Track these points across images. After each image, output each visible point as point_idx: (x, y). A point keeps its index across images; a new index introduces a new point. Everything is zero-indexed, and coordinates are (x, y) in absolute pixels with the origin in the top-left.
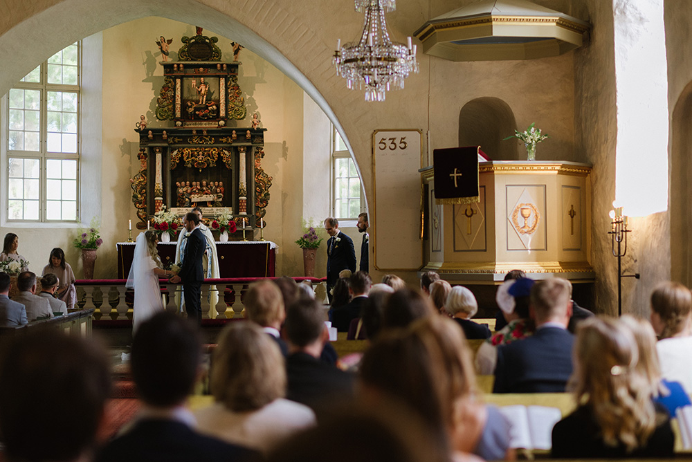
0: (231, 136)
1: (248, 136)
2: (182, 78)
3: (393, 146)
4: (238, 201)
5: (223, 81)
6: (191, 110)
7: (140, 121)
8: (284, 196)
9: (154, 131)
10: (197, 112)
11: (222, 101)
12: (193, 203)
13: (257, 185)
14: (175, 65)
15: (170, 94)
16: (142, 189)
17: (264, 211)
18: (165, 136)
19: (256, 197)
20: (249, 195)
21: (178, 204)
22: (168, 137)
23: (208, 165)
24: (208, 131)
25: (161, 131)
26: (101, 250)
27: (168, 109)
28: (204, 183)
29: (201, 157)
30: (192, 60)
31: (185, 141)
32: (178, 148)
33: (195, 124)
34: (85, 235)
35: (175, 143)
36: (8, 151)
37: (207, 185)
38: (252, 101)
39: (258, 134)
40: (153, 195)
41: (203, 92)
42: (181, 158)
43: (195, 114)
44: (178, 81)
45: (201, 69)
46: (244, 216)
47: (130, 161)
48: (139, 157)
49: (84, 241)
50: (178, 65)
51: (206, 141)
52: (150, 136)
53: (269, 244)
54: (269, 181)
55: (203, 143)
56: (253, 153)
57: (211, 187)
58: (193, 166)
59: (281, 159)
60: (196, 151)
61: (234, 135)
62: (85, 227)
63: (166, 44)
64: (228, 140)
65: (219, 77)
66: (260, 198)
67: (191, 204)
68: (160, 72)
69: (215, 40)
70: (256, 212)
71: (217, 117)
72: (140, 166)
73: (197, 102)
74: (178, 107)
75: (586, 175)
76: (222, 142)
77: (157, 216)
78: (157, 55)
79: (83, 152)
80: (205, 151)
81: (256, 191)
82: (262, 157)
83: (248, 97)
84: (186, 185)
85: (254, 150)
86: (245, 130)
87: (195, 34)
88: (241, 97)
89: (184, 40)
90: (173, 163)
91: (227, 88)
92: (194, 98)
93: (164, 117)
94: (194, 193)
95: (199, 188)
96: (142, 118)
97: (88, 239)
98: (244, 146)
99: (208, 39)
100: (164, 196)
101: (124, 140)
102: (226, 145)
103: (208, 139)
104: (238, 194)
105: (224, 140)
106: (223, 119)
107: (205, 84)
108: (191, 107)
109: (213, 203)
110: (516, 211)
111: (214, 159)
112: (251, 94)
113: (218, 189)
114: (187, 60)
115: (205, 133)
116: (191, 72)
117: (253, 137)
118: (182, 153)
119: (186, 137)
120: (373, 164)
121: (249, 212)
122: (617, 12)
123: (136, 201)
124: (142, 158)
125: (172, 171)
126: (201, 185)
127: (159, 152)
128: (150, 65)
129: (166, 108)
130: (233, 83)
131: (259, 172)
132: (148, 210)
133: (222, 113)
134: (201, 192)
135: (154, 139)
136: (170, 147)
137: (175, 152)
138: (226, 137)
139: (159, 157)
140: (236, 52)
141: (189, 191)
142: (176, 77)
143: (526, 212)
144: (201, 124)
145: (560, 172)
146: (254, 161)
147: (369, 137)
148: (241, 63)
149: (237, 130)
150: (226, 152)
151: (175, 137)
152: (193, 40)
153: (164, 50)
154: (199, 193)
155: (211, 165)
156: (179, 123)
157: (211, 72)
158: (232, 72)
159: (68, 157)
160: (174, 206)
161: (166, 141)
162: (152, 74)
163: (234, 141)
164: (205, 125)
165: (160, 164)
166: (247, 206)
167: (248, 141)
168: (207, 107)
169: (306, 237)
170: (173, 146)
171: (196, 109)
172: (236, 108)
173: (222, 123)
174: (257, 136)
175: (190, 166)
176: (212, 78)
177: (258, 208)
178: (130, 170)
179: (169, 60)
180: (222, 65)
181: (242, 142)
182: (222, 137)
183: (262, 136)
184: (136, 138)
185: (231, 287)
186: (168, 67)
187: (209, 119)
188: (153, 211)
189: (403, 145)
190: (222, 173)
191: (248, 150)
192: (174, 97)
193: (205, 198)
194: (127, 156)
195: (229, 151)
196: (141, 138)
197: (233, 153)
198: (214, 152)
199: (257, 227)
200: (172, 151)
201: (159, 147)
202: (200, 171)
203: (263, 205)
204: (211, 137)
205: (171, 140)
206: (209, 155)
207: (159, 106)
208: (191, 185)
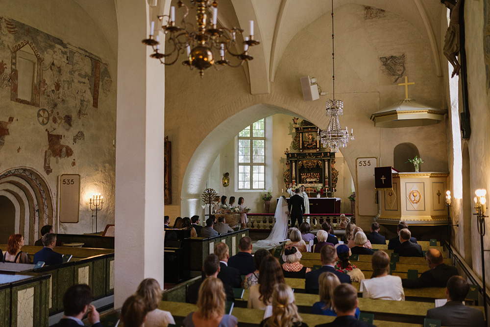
1: (328, 155)
3: (365, 164)
4: (325, 181)
6: (306, 145)
8: (344, 178)
9: (292, 154)
11: (318, 141)
13: (333, 174)
14: (300, 128)
15: (298, 139)
16: (288, 176)
17: (336, 185)
18: (296, 156)
19: (332, 179)
20: (329, 178)
23: (313, 167)
24: (313, 154)
25: (294, 154)
27: (297, 145)
29: (310, 164)
30: (306, 126)
32: (301, 160)
33: (308, 151)
34: (266, 195)
35: (300, 158)
36: (238, 163)
37: (313, 174)
40: (292, 179)
41: (310, 138)
42: (303, 164)
43: (307, 147)
44: (301, 134)
45: (310, 129)
46: (327, 187)
47: (283, 166)
48: (286, 164)
49: (265, 197)
51: (312, 157)
52: (290, 156)
53: (335, 199)
54: (337, 173)
56: (331, 162)
57: (315, 176)
59: (343, 164)
60: (308, 161)
61: (323, 155)
62: (266, 191)
63: (296, 120)
66: (334, 180)
67: (306, 182)
68: (294, 131)
70: (332, 186)
71: (316, 148)
72: (287, 168)
73: (308, 142)
74: (301, 144)
75: (447, 177)
78: (293, 124)
79: (266, 162)
80: (312, 161)
81: (332, 177)
82: (335, 163)
84: (305, 175)
86: (327, 153)
90: (299, 166)
93: (296, 148)
94: (308, 178)
96: (287, 149)
100: (296, 179)
101: (281, 158)
104: (325, 178)
105: (319, 157)
106: (318, 148)
107: (311, 135)
109: (315, 182)
110: (410, 194)
111: (315, 164)
113: (317, 176)
114: (304, 126)
115: (311, 154)
116: (306, 130)
117: (330, 155)
118: (303, 162)
119: (304, 156)
120: (357, 172)
121: (329, 185)
122: (452, 107)
123: (285, 181)
124: (288, 164)
125: (299, 170)
126: (311, 175)
127: (294, 162)
128: (291, 130)
131: (333, 169)
133: (318, 146)
134: (311, 177)
135: (292, 157)
138: (320, 155)
139: (294, 164)
141: (306, 177)
143: (415, 194)
145: (430, 177)
146: (331, 165)
147: (355, 161)
149: (324, 153)
151: (300, 156)
153: (295, 122)
156: (301, 151)
157: (314, 130)
159: (261, 164)
160: (300, 183)
161: (296, 158)
163: (323, 157)
164: (311, 151)
165: (294, 167)
166: (328, 183)
167: (328, 157)
168: (312, 144)
169: (352, 196)
170: (299, 160)
171: (308, 145)
173: (318, 150)
174: (332, 155)
175: (306, 167)
177: (333, 184)
178: (284, 169)
179: (298, 126)
181: (326, 157)
183: (334, 155)
184: (285, 157)
186: (297, 129)
187: (313, 149)
189: (369, 164)
190: (319, 169)
191: (329, 161)
193: (312, 180)
194: (282, 164)
195: (321, 161)
196: (287, 157)
197: (323, 162)
198: (315, 162)
199: (332, 192)
200: (299, 162)
201: (294, 160)
202: (310, 169)
203: (335, 183)
204: (314, 156)
205: (298, 157)
206: (313, 163)
207: (294, 144)
208: (307, 175)
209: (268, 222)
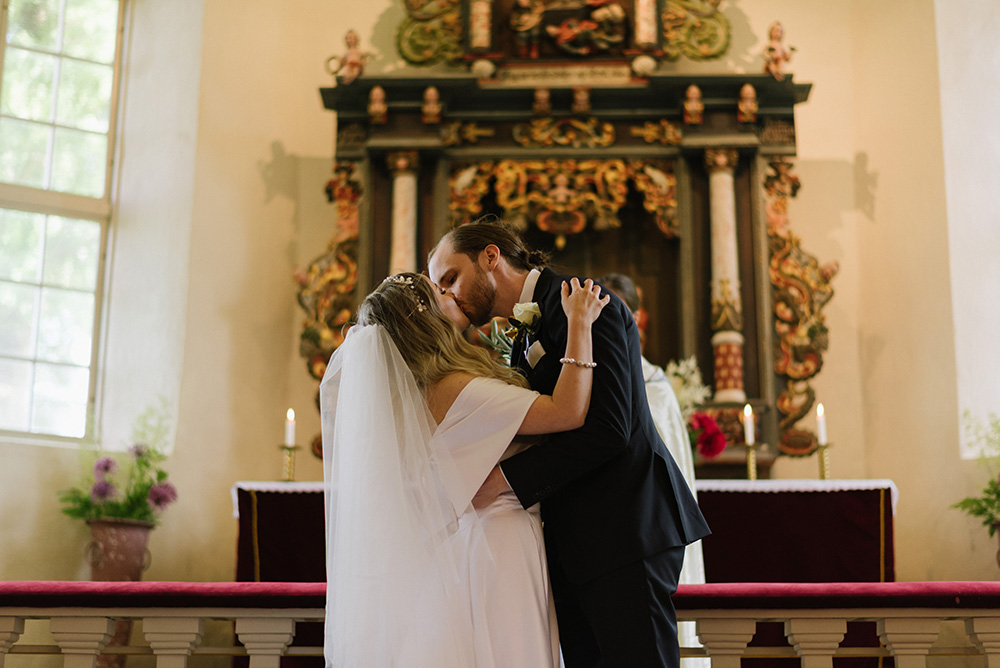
4: (708, 351)
6: (530, 21)
7: (341, 50)
8: (870, 347)
9: (392, 87)
10: (552, 30)
13: (780, 295)
16: (340, 304)
17: (810, 395)
19: (778, 338)
20: (750, 324)
22: (444, 116)
23: (591, 221)
24: (599, 97)
27: (444, 25)
29: (561, 193)
31: (502, 135)
32: (477, 161)
33: (544, 75)
34: (106, 466)
35: (465, 143)
42: (489, 201)
47: (296, 219)
48: (330, 192)
49: (103, 490)
51: (580, 134)
52: (377, 105)
53: (888, 491)
54: (826, 278)
55: (570, 145)
56: (760, 179)
58: (532, 226)
60: (544, 171)
64: (662, 132)
66: (791, 340)
70: (779, 396)
71: (623, 48)
72: (333, 223)
76: (641, 140)
79: (126, 191)
80: (577, 172)
81: (775, 317)
82: (794, 193)
85: (764, 170)
90: (456, 215)
93: (429, 53)
96: (352, 41)
97: (120, 482)
98: (728, 149)
101: (277, 147)
102: (654, 150)
103: (587, 128)
104: (708, 324)
105: (650, 132)
106: (648, 50)
108: (529, 10)
111: (611, 198)
118: (493, 181)
119: (506, 119)
121: (754, 392)
123: (315, 352)
124: (342, 195)
127: (409, 169)
129: (435, 24)
131: (781, 247)
133: (645, 32)
135: (391, 122)
136: (448, 158)
137: (466, 177)
138: (655, 120)
139: (405, 188)
144: (564, 75)
149: (706, 85)
150: (658, 176)
151: (466, 122)
155: (602, 223)
156: (483, 66)
159: (70, 206)
163: (691, 129)
164: (580, 78)
165: (411, 215)
166: (745, 368)
167: (745, 128)
168: (586, 13)
170: (459, 153)
171: (548, 19)
172: (693, 19)
173: (644, 64)
174: (775, 117)
175: (520, 223)
177: (784, 379)
178: (292, 251)
181: (721, 132)
182: (640, 122)
183: (790, 120)
187: (594, 55)
191: (743, 163)
195: (669, 171)
196: (342, 125)
197: (686, 180)
198: (614, 175)
199: (782, 454)
200: (454, 172)
201: (406, 150)
202: (561, 242)
203: (807, 369)
204: (602, 120)
205: (451, 134)
206: (592, 187)
207: (410, 16)
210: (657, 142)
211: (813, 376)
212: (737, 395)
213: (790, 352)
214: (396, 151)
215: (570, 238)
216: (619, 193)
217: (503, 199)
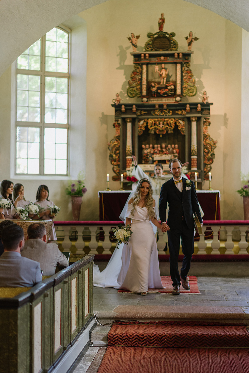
0: (185, 109)
1: (199, 108)
2: (147, 64)
4: (190, 160)
5: (179, 66)
6: (154, 89)
7: (115, 97)
8: (225, 155)
9: (126, 105)
10: (159, 91)
11: (179, 82)
12: (155, 161)
13: (205, 147)
14: (143, 55)
15: (138, 77)
16: (117, 150)
17: (211, 168)
18: (134, 109)
19: (204, 156)
20: (199, 154)
21: (143, 162)
22: (137, 110)
23: (167, 132)
24: (168, 106)
25: (131, 105)
26: (86, 197)
27: (137, 89)
28: (164, 145)
29: (161, 125)
30: (156, 50)
31: (149, 113)
32: (144, 119)
33: (158, 100)
34: (73, 185)
35: (141, 115)
36: (16, 122)
37: (166, 147)
38: (201, 83)
39: (206, 107)
40: (125, 154)
41: (164, 75)
42: (146, 127)
43: (157, 92)
44: (145, 67)
45: (162, 58)
46: (195, 171)
47: (107, 129)
48: (114, 126)
49: (73, 190)
50: (145, 54)
51: (165, 113)
52: (123, 109)
53: (218, 193)
54: (215, 144)
55: (163, 115)
56: (202, 122)
57: (169, 149)
58: (155, 132)
59: (223, 128)
60: (158, 121)
62: (74, 178)
63: (135, 39)
64: (182, 112)
65: (176, 63)
66: (207, 157)
67: (153, 162)
68: (130, 61)
69: (173, 35)
70: (204, 168)
71: (174, 95)
72: (114, 133)
73: (159, 83)
74: (144, 87)
76: (178, 114)
77: (129, 171)
78: (128, 48)
79: (72, 123)
80: (165, 121)
81: (204, 152)
82: (209, 125)
83: (197, 80)
84: (149, 147)
85: (203, 120)
86: (196, 104)
87: (157, 30)
88: (193, 79)
89: (150, 35)
90: (140, 130)
91: (182, 72)
92: (157, 80)
93: (134, 95)
95: (159, 149)
96: (118, 96)
97: (76, 188)
98: (195, 117)
99: (168, 34)
101: (103, 114)
102: (180, 116)
103: (166, 111)
104: (190, 154)
105: (180, 112)
106: (179, 96)
107: (166, 69)
108: (154, 87)
111: (171, 127)
112: (199, 77)
113: (175, 151)
114: (152, 50)
115: (165, 107)
116: (154, 60)
117: (202, 110)
118: (147, 123)
119: (150, 110)
121: (199, 167)
123: (112, 159)
124: (117, 126)
125: (139, 137)
126: (161, 147)
127: (130, 122)
128: (122, 57)
129: (135, 89)
130: (186, 69)
131: (206, 137)
132: (121, 166)
133: (179, 91)
134: (161, 152)
135: (126, 112)
136: (138, 118)
137: (142, 122)
138: (181, 110)
139: (129, 125)
140: (190, 44)
141: (152, 152)
142: (143, 64)
144: (162, 100)
146: (203, 128)
148: (192, 53)
149: (191, 104)
150: (181, 122)
151: (141, 110)
152: (156, 36)
153: (134, 43)
154: (159, 154)
155: (169, 132)
156: (145, 99)
157: (170, 59)
158: (186, 59)
159: (60, 126)
160: (140, 162)
161: (135, 113)
162: (124, 63)
163: (188, 113)
164: (165, 101)
165: (131, 131)
166: (197, 163)
167: (198, 112)
168: (166, 87)
169: (245, 187)
170: (140, 117)
171: (158, 88)
172: (189, 87)
173: (178, 99)
174: (206, 109)
175: (153, 132)
176: (170, 65)
177: (205, 165)
178: (107, 136)
179: (137, 52)
180: (178, 54)
181: (194, 113)
182: (178, 110)
183: (209, 109)
184: (112, 111)
185: (210, 228)
186: (137, 57)
187: (168, 96)
188: (124, 167)
190: (178, 137)
191: (198, 120)
192: (141, 80)
194: (104, 126)
195: (183, 121)
196: (116, 111)
197: (187, 123)
198: (172, 122)
199: (204, 180)
200: (139, 121)
201: (129, 118)
202: (161, 136)
203: (210, 163)
204: (170, 110)
205: (138, 113)
206: (168, 124)
207: (130, 87)
208: (153, 148)
209: (107, 238)
210: (181, 114)
211: (211, 164)
212: (195, 169)
213: (207, 159)
214: (127, 118)
215: (163, 135)
216: (173, 125)
217: (149, 127)
